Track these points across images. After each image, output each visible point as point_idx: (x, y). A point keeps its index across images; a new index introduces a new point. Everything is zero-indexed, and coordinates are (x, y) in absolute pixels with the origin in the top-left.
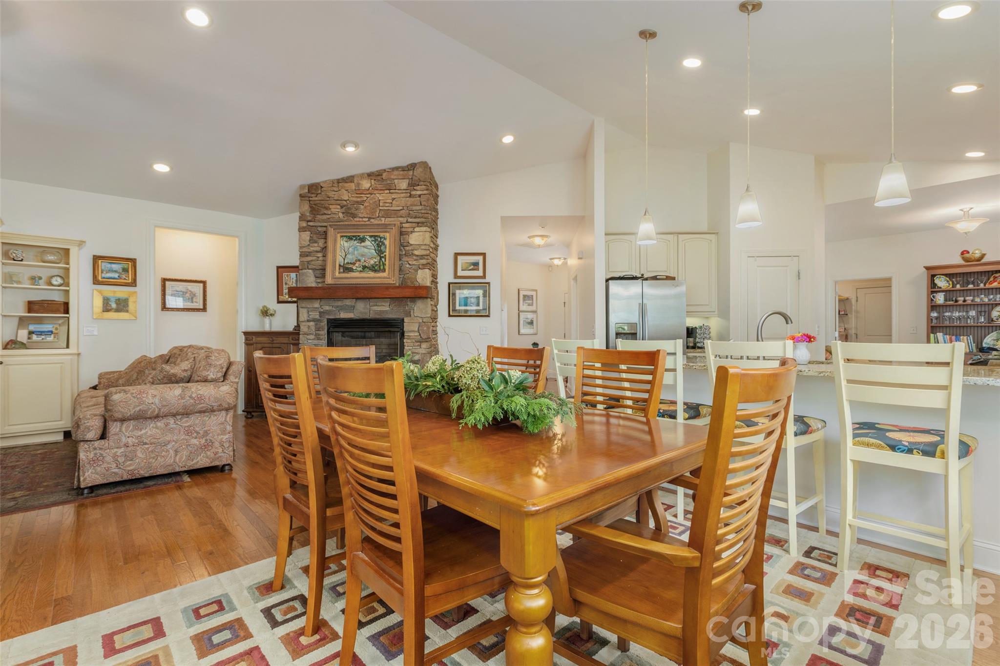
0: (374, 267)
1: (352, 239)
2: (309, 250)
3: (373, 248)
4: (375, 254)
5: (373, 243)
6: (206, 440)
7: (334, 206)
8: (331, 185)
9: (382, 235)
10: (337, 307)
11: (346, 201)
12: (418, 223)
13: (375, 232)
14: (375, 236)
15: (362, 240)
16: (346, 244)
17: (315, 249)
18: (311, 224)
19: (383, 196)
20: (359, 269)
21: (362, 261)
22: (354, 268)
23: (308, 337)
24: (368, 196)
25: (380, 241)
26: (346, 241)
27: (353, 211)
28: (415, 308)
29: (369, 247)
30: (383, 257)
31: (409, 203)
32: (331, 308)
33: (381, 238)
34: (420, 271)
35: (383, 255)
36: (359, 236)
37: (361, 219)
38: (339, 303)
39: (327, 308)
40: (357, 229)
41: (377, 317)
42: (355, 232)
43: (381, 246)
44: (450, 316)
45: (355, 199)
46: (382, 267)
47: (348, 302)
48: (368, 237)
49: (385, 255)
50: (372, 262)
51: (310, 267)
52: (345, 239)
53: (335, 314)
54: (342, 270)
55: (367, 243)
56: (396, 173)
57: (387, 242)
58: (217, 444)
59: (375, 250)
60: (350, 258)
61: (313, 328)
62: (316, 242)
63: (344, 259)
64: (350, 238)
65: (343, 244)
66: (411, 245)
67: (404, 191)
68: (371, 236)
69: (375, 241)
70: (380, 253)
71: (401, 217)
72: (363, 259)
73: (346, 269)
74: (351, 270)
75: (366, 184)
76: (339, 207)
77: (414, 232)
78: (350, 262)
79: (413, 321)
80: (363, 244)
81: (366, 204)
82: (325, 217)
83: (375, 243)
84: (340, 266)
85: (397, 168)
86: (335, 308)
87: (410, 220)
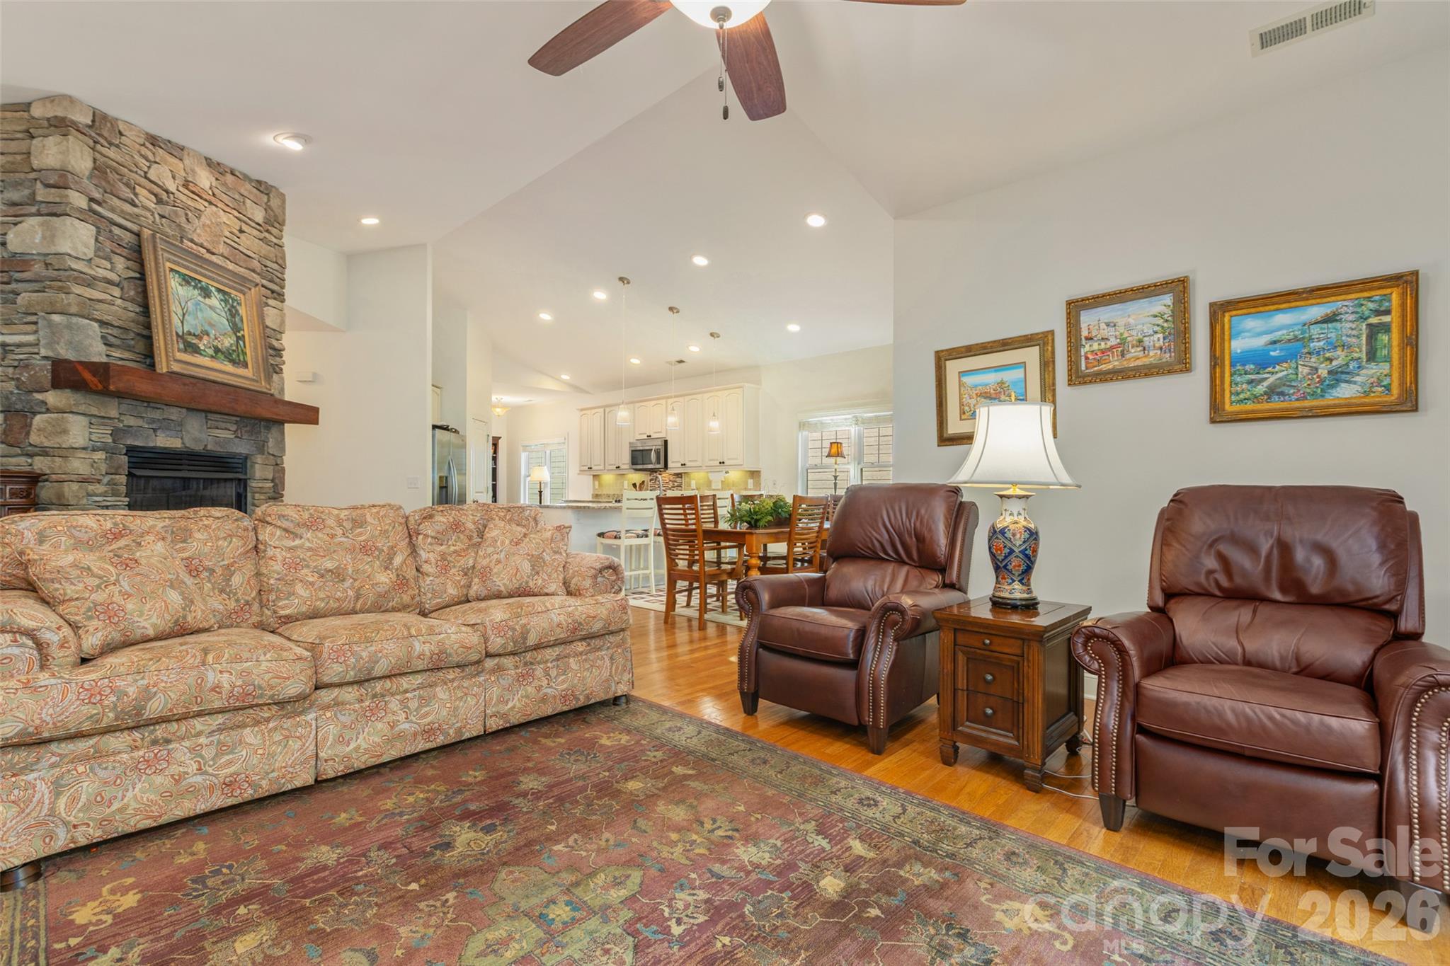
0: (230, 354)
1: (188, 283)
2: (92, 272)
3: (224, 314)
4: (229, 328)
5: (223, 303)
8: (141, 141)
9: (234, 293)
10: (153, 421)
11: (167, 192)
12: (273, 292)
13: (224, 285)
14: (224, 293)
15: (207, 294)
16: (181, 290)
17: (101, 273)
18: (95, 207)
19: (229, 219)
20: (210, 352)
21: (212, 336)
22: (202, 347)
23: (90, 488)
24: (206, 204)
25: (233, 306)
26: (180, 284)
27: (183, 221)
28: (270, 440)
29: (217, 311)
30: (239, 338)
32: (140, 422)
33: (233, 299)
35: (240, 334)
36: (200, 281)
37: (194, 246)
38: (157, 415)
39: (130, 421)
40: (201, 266)
41: (217, 450)
42: (196, 272)
43: (235, 315)
45: (184, 198)
46: (241, 358)
47: (174, 414)
48: (213, 289)
49: (243, 336)
50: (226, 343)
51: (97, 315)
52: (178, 277)
53: (147, 437)
54: (181, 346)
55: (214, 301)
56: (248, 186)
57: (242, 311)
59: (227, 320)
60: (191, 323)
61: (103, 468)
62: (108, 259)
63: (183, 323)
64: (187, 280)
65: (177, 287)
67: (258, 227)
68: (219, 290)
69: (226, 301)
70: (235, 327)
71: (254, 271)
72: (212, 332)
73: (190, 346)
74: (195, 350)
75: (205, 180)
76: (154, 197)
77: (267, 305)
78: (192, 331)
79: (267, 462)
80: (207, 301)
81: (205, 220)
82: (128, 208)
83: (226, 304)
84: (178, 334)
85: (246, 178)
86: (149, 423)
87: (265, 282)
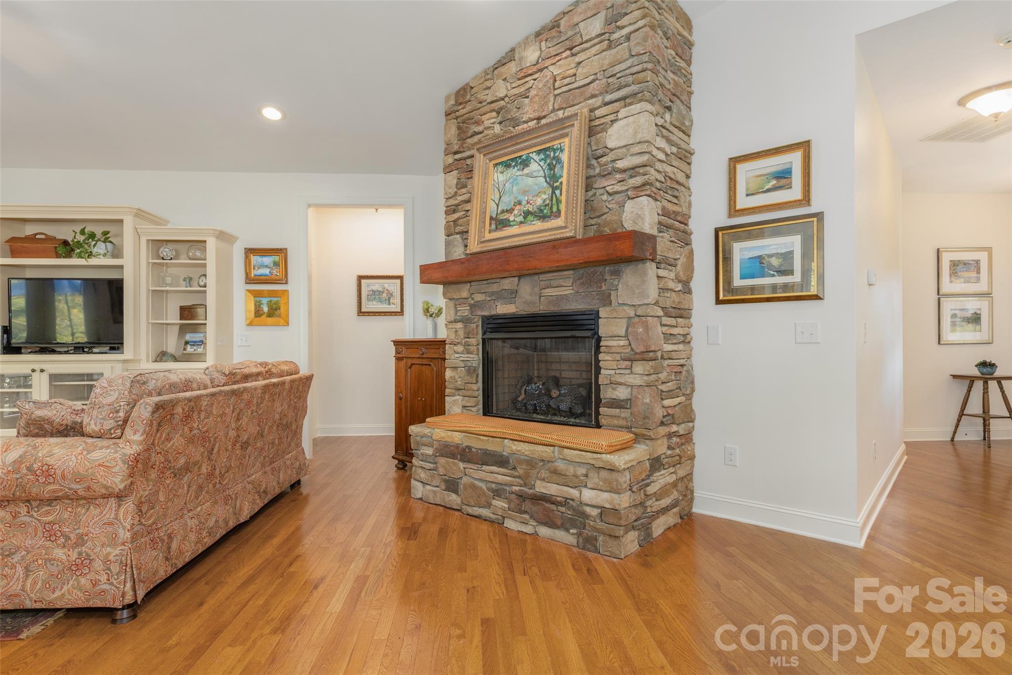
0: (541, 211)
1: (509, 166)
2: (456, 202)
3: (542, 173)
4: (545, 184)
5: (542, 163)
6: (80, 554)
7: (487, 116)
8: (484, 79)
9: (556, 144)
10: (493, 293)
11: (503, 99)
12: (624, 98)
13: (544, 142)
14: (545, 150)
15: (525, 163)
16: (502, 178)
17: (463, 198)
18: (458, 156)
19: (560, 67)
20: (521, 219)
21: (524, 203)
22: (511, 219)
23: (456, 348)
24: (536, 76)
25: (554, 158)
26: (502, 173)
27: (514, 113)
28: (620, 287)
29: (535, 174)
30: (557, 188)
31: (607, 62)
32: (484, 297)
33: (554, 151)
34: (629, 205)
35: (558, 184)
36: (520, 157)
37: (526, 126)
38: (495, 288)
39: (479, 297)
40: (517, 144)
41: (553, 309)
42: (514, 152)
43: (555, 166)
44: (718, 302)
45: (516, 91)
46: (555, 209)
47: (508, 284)
48: (534, 156)
49: (561, 183)
50: (539, 201)
51: (457, 230)
52: (500, 168)
53: (490, 307)
54: (493, 226)
55: (534, 167)
56: (582, 7)
57: (564, 157)
58: (98, 565)
59: (545, 177)
60: (507, 201)
61: (461, 333)
62: (466, 186)
63: (498, 206)
64: (507, 165)
65: (499, 177)
66: (612, 150)
67: (598, 40)
68: (539, 152)
69: (545, 159)
70: (553, 180)
71: (593, 96)
72: (525, 199)
73: (501, 223)
74: (507, 223)
75: (533, 55)
76: (494, 114)
77: (617, 121)
78: (505, 208)
79: (615, 315)
80: (526, 171)
81: (533, 93)
82: (476, 139)
83: (546, 161)
84: (491, 218)
86: (489, 296)
87: (608, 98)
